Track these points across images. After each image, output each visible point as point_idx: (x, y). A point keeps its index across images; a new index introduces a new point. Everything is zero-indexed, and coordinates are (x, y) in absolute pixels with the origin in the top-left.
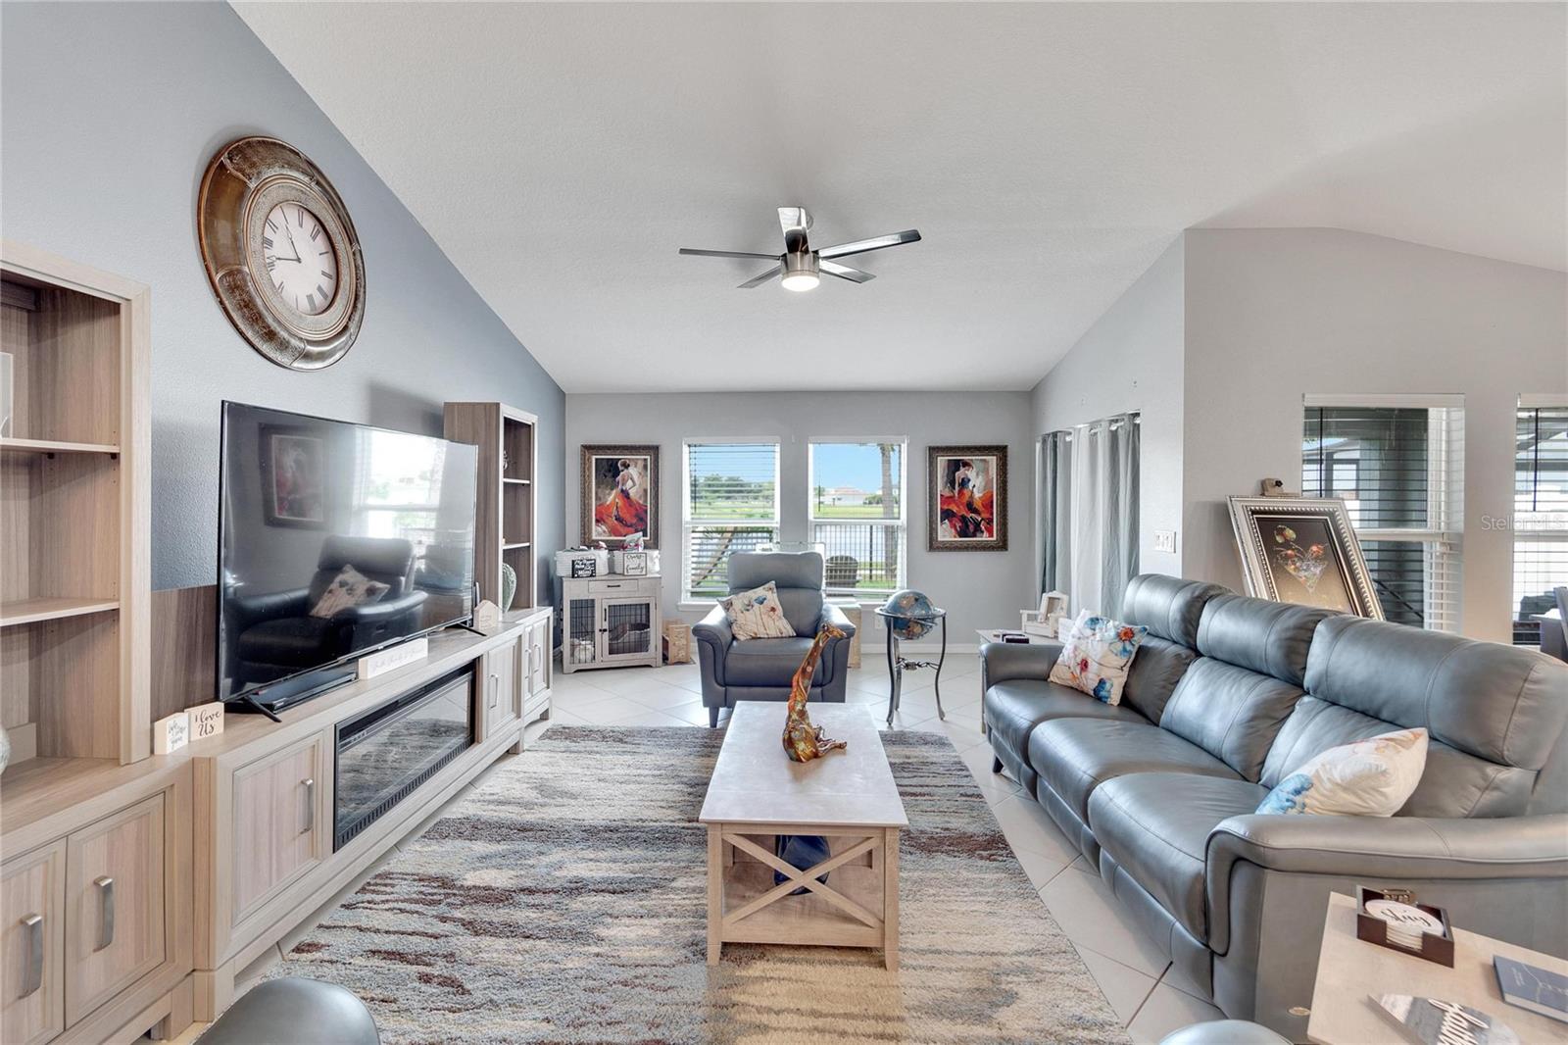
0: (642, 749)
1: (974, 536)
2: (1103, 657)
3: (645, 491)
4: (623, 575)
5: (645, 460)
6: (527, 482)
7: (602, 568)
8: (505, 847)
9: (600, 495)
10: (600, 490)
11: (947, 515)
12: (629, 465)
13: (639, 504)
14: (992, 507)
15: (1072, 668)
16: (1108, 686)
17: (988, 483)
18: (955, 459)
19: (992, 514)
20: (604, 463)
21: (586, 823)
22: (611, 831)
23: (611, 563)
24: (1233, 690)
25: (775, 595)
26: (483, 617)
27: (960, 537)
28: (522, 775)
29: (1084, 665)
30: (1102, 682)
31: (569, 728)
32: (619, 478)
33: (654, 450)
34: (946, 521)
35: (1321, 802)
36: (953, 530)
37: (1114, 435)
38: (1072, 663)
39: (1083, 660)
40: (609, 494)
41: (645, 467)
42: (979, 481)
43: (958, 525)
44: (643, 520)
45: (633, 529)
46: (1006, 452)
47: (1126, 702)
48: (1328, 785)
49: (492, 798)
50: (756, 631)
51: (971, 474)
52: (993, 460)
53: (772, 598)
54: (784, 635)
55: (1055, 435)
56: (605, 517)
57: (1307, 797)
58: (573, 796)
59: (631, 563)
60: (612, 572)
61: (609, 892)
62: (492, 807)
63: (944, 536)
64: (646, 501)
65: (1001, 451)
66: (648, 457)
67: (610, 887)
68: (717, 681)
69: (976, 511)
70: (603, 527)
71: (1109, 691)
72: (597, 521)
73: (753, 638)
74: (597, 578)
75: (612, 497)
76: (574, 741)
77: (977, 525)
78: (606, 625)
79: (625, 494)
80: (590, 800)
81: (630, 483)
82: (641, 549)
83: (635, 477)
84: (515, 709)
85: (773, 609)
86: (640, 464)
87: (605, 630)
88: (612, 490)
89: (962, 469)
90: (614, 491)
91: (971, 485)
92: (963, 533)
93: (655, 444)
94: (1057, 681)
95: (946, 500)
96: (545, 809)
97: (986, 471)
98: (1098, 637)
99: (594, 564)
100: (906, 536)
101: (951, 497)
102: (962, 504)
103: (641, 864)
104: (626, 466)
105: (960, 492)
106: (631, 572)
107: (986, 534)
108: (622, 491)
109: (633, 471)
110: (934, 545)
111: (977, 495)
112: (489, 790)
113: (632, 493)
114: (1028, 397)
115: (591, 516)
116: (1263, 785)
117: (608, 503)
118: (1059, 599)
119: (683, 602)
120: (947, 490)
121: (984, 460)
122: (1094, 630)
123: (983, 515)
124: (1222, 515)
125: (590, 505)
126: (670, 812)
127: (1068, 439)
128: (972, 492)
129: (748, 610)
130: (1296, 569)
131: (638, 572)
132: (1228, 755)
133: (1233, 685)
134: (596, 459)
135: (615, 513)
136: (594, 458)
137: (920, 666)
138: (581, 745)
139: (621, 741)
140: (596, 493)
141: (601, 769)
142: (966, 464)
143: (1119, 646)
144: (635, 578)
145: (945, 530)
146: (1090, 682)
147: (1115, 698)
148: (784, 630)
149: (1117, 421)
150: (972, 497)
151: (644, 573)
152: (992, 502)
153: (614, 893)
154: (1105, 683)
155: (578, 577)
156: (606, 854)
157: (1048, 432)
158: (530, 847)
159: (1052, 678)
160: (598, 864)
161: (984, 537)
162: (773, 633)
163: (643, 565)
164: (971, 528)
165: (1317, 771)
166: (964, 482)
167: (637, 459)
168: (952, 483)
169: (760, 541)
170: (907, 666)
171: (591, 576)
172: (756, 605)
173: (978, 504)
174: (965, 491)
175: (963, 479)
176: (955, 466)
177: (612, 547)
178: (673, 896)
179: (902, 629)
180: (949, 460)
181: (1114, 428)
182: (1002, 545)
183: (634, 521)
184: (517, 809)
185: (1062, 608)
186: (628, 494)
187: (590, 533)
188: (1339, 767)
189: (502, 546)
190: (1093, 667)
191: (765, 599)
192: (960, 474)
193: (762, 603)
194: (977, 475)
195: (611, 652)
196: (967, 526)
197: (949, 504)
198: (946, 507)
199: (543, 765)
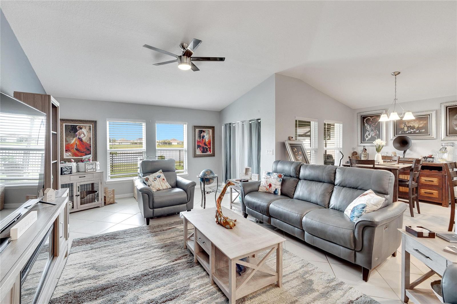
0: (127, 240)
1: (206, 152)
2: (276, 183)
3: (90, 138)
4: (85, 172)
5: (90, 126)
6: (56, 133)
7: (74, 170)
8: (102, 300)
9: (68, 140)
10: (67, 138)
11: (199, 146)
12: (82, 128)
13: (87, 143)
14: (211, 144)
15: (266, 187)
16: (278, 190)
17: (210, 137)
18: (201, 129)
19: (211, 146)
20: (70, 127)
21: (131, 276)
22: (145, 275)
23: (77, 167)
24: (317, 186)
25: (163, 174)
26: (48, 196)
27: (202, 153)
28: (79, 265)
29: (270, 185)
30: (276, 189)
31: (84, 239)
32: (77, 133)
33: (95, 122)
34: (199, 148)
35: (369, 209)
36: (200, 151)
37: (251, 124)
38: (266, 185)
39: (270, 184)
40: (72, 140)
41: (90, 129)
42: (207, 136)
43: (202, 149)
44: (89, 150)
45: (84, 154)
46: (214, 128)
47: (282, 194)
48: (371, 205)
49: (72, 280)
50: (159, 188)
51: (205, 134)
52: (211, 130)
53: (162, 175)
54: (168, 188)
55: (230, 124)
56: (70, 149)
57: (366, 209)
58: (113, 267)
59: (89, 167)
60: (78, 171)
61: (169, 300)
62: (77, 284)
63: (198, 153)
64: (90, 142)
65: (213, 128)
66: (91, 125)
67: (168, 298)
68: (150, 208)
69: (206, 145)
70: (70, 153)
71: (278, 192)
72: (66, 151)
73: (158, 190)
74: (73, 174)
75: (74, 141)
76: (92, 244)
77: (207, 149)
78: (79, 193)
79: (80, 140)
80: (123, 266)
81: (82, 135)
82: (91, 162)
83: (85, 133)
84: (65, 236)
85: (164, 179)
86: (88, 128)
87: (79, 195)
88: (74, 138)
89: (203, 133)
90: (75, 139)
91: (205, 137)
92: (203, 152)
93: (94, 120)
94: (261, 191)
95: (198, 142)
96: (105, 277)
97: (209, 133)
98: (272, 178)
99: (72, 168)
100: (187, 153)
101: (199, 141)
102: (203, 143)
103: (171, 284)
104: (81, 128)
105: (202, 140)
106: (89, 171)
107: (209, 152)
108: (79, 138)
109: (84, 130)
110: (195, 156)
111: (207, 140)
112: (67, 277)
113: (84, 139)
114: (220, 113)
115: (63, 149)
116: (332, 208)
117: (72, 143)
118: (249, 169)
119: (108, 181)
120: (199, 139)
121: (209, 130)
122: (270, 176)
123: (208, 146)
124: (283, 145)
125: (63, 144)
126: (162, 260)
127: (234, 125)
128: (205, 140)
129: (155, 180)
130: (298, 157)
131: (92, 170)
132: (320, 203)
133: (316, 186)
134: (65, 125)
135: (75, 147)
136: (64, 124)
137: (211, 192)
138: (97, 245)
139: (114, 238)
140: (66, 139)
141: (117, 252)
142: (204, 131)
143: (279, 179)
144: (92, 173)
145: (198, 151)
146: (273, 189)
147: (279, 193)
148: (168, 186)
149: (251, 121)
150: (205, 141)
151: (95, 170)
152: (211, 143)
153: (172, 300)
154: (277, 189)
155: (64, 174)
156: (152, 285)
157: (227, 123)
158: (115, 295)
159: (259, 190)
160: (153, 291)
161: (209, 153)
162: (165, 187)
163: (94, 167)
164: (205, 150)
165: (366, 202)
166: (203, 137)
167: (86, 126)
168: (200, 137)
169: (139, 156)
170: (207, 193)
171: (70, 173)
172: (158, 179)
173: (207, 143)
174: (204, 139)
175: (203, 136)
176: (201, 132)
177: (77, 161)
178: (195, 292)
179: (207, 182)
180: (199, 130)
181: (250, 122)
182: (213, 155)
183: (85, 150)
184: (91, 281)
185: (250, 171)
186: (82, 140)
187: (63, 156)
188: (372, 200)
189: (52, 162)
190: (273, 186)
191: (160, 176)
192: (202, 134)
193: (159, 177)
194: (207, 135)
195: (81, 204)
196: (204, 150)
197: (199, 143)
198: (198, 144)
199: (86, 258)
